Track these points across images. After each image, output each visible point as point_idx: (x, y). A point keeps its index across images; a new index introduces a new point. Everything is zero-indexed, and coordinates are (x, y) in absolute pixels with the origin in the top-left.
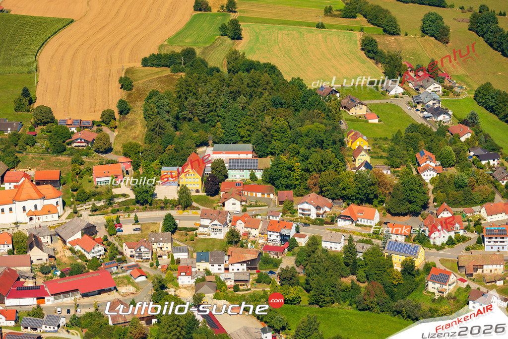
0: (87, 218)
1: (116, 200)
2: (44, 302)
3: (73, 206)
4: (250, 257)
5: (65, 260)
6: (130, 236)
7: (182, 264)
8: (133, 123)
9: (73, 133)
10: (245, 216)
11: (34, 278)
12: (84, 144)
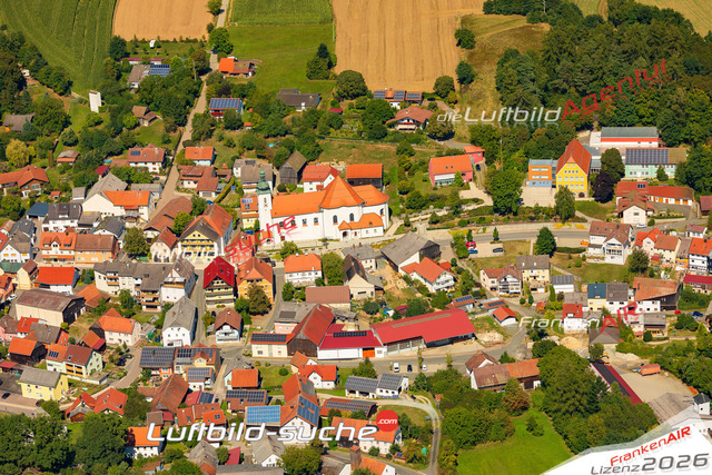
0: (425, 234)
1: (465, 208)
2: (373, 355)
3: (404, 215)
4: (665, 291)
5: (397, 293)
6: (488, 259)
7: (567, 301)
8: (480, 96)
9: (395, 109)
10: (653, 232)
11: (355, 319)
12: (413, 127)
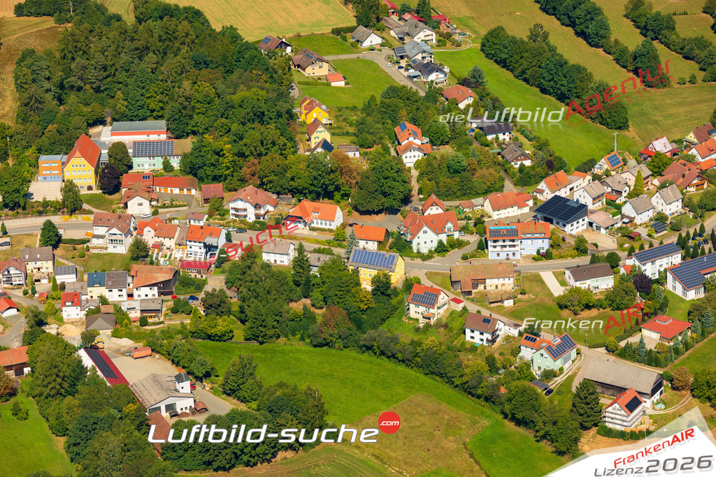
4: (162, 277)
7: (67, 291)
10: (155, 221)
